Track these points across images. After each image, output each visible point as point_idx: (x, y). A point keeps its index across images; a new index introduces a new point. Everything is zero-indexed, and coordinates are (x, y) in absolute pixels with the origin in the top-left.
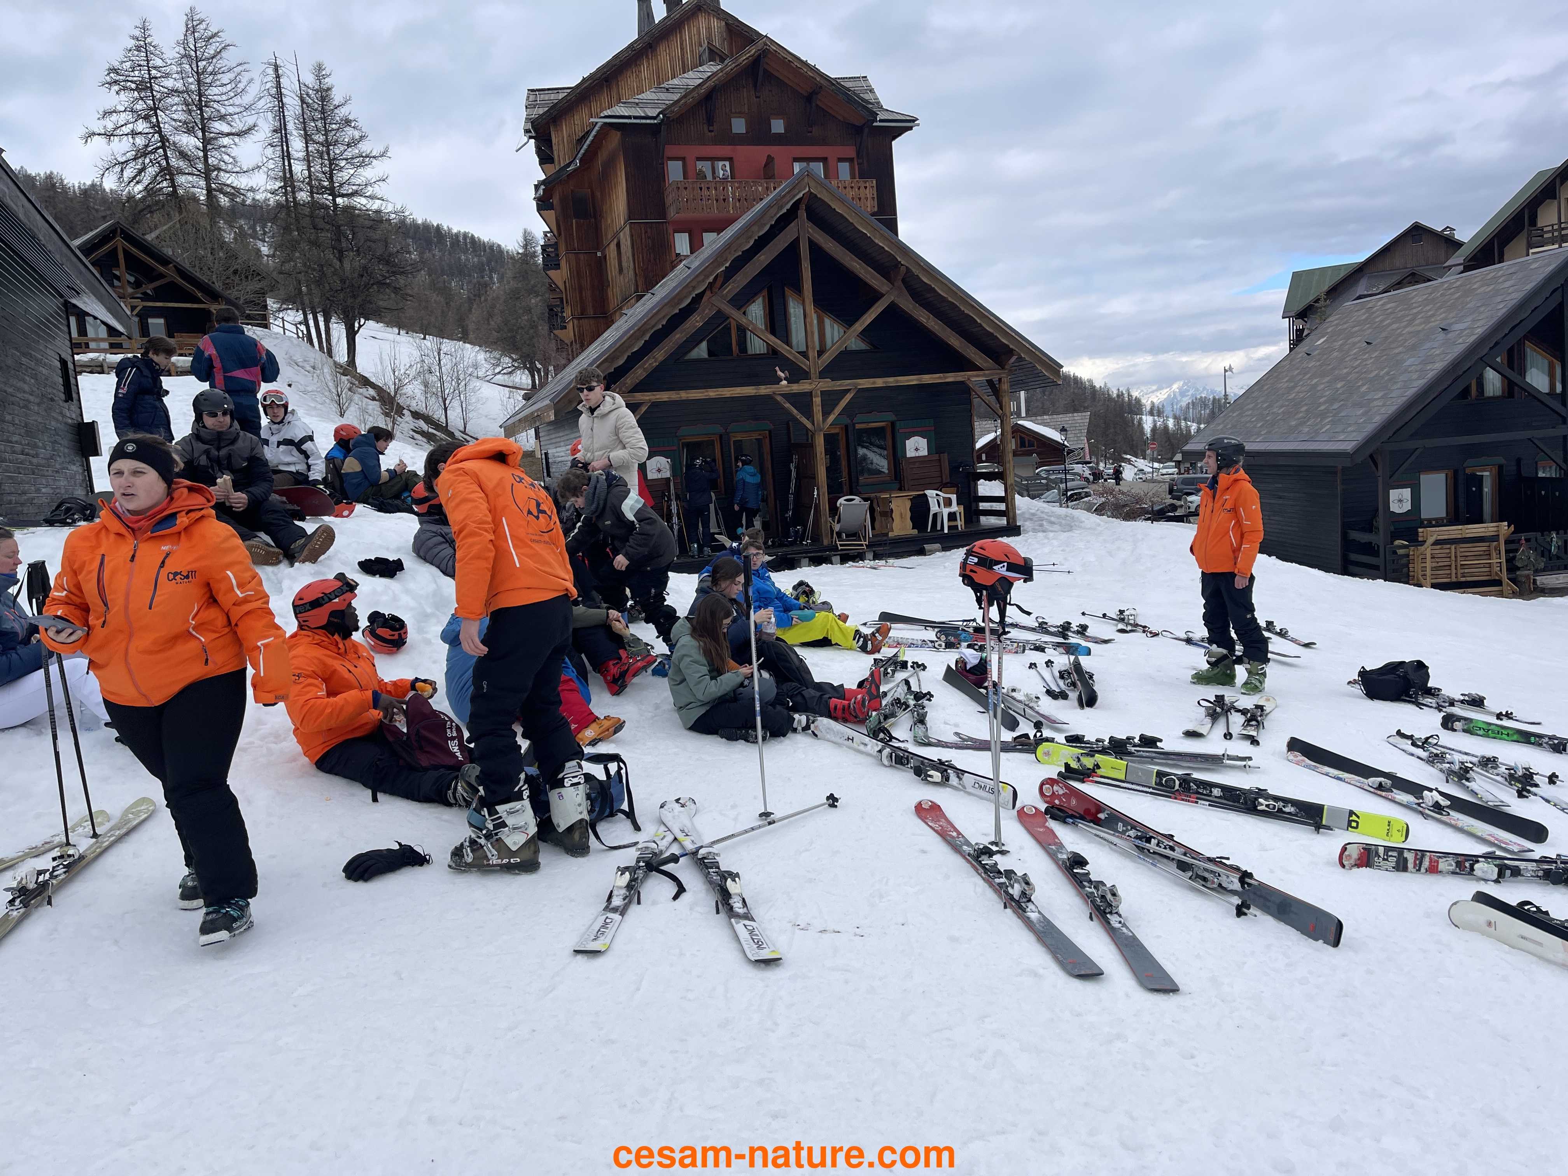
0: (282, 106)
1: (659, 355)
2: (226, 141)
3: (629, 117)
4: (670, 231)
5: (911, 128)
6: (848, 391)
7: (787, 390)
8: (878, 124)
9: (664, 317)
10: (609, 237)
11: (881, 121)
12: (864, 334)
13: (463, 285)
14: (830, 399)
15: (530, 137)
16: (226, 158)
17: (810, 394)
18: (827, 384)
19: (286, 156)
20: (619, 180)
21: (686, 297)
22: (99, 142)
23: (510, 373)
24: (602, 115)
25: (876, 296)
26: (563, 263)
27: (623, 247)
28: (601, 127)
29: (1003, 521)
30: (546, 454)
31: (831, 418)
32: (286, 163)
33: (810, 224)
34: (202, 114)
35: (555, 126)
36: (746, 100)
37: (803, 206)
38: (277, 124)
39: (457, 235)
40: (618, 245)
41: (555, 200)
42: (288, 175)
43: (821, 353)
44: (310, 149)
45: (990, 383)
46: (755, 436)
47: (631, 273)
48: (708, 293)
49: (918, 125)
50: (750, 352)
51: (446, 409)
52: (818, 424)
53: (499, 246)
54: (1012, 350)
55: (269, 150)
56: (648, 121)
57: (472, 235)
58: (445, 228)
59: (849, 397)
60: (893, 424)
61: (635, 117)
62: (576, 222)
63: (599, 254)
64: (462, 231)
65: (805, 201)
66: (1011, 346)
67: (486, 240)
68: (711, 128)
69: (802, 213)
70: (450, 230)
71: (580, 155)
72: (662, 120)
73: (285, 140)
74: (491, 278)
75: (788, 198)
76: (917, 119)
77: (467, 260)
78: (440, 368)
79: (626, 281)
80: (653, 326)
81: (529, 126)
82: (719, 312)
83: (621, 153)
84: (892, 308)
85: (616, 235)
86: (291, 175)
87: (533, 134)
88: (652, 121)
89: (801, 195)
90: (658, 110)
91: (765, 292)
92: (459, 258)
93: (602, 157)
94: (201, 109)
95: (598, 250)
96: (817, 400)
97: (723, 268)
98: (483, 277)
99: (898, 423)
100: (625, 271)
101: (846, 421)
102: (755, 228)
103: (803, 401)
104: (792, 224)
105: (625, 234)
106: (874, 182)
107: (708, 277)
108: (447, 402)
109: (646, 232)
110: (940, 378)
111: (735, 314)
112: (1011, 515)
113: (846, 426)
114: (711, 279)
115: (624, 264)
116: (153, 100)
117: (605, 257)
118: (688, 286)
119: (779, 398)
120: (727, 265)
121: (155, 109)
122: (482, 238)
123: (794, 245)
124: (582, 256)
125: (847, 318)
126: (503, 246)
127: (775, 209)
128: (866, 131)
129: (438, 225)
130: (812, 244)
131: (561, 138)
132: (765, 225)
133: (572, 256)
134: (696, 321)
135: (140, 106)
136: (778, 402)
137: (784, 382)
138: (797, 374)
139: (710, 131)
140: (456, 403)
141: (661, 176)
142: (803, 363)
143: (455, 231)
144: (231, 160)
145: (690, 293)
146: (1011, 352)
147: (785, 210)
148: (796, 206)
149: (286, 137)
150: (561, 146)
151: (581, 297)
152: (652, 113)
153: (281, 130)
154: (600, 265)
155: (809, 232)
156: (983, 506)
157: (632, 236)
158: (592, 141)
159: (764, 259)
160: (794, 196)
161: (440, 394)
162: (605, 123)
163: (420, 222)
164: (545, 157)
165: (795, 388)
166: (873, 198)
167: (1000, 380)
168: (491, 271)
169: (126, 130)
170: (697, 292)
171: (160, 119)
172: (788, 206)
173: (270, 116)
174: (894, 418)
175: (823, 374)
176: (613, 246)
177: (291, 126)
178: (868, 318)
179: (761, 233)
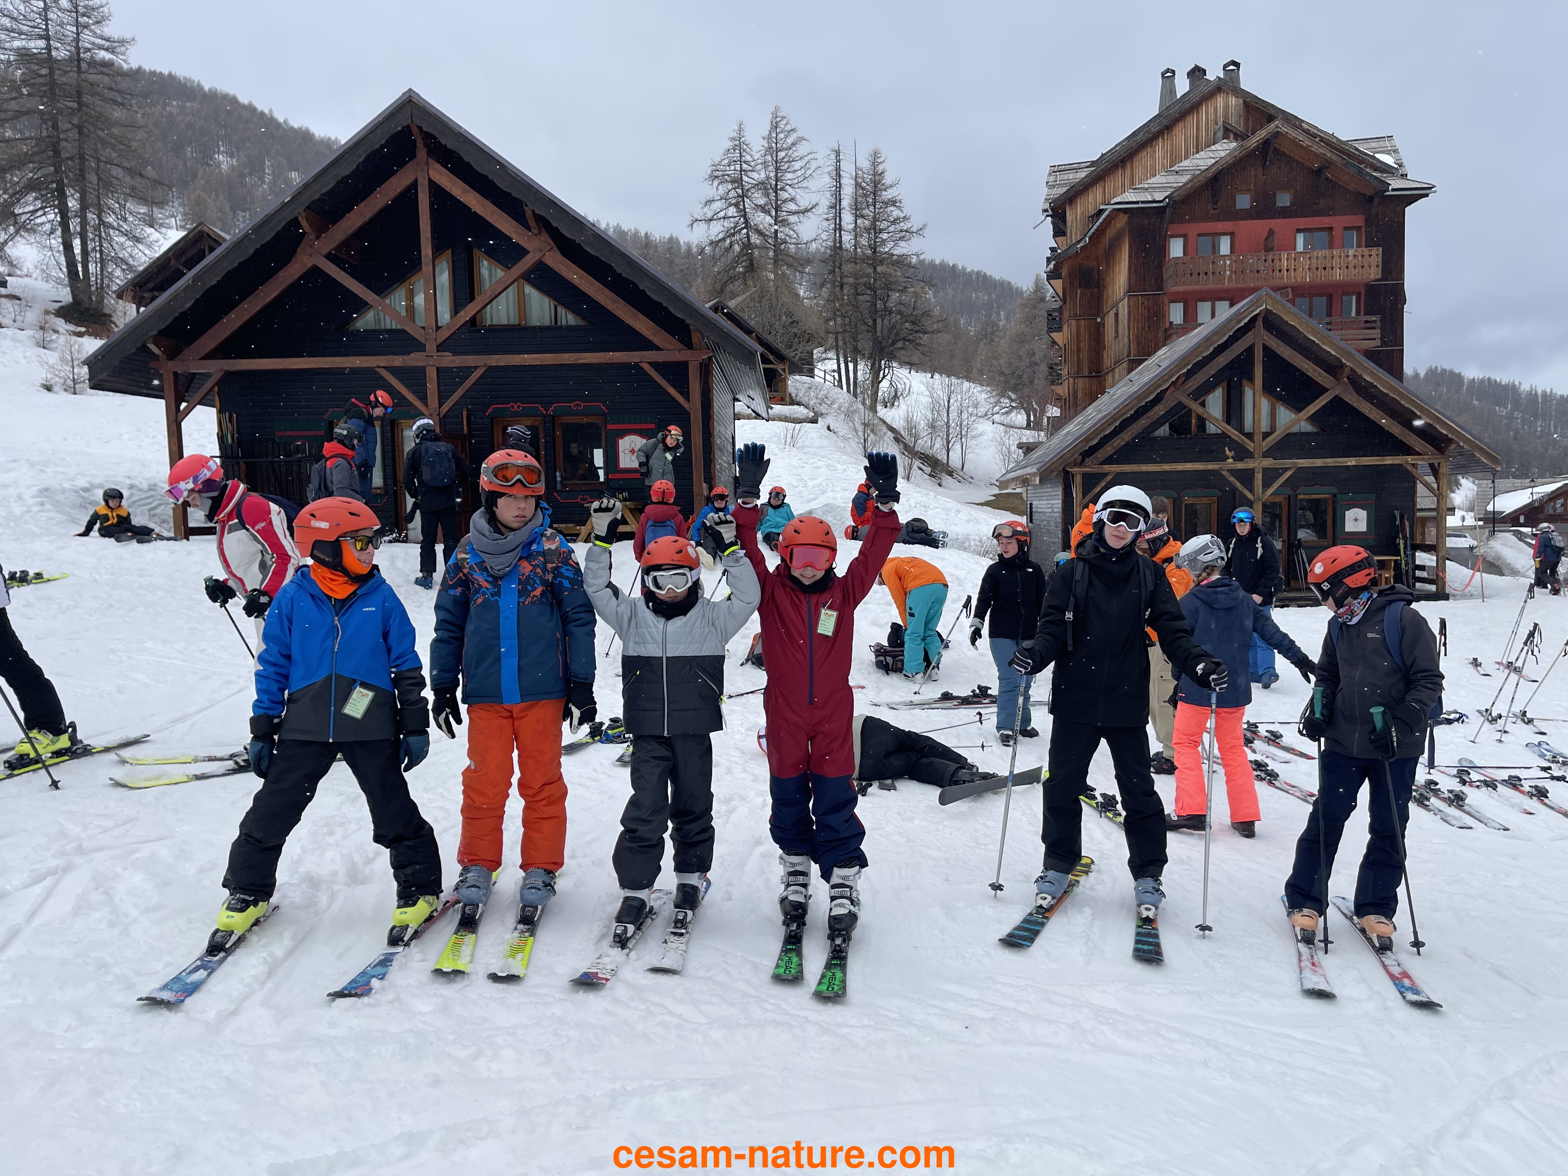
0: (839, 187)
1: (1126, 436)
2: (792, 219)
3: (1137, 202)
4: (1166, 301)
5: (1427, 195)
6: (1289, 469)
7: (1233, 467)
8: (1391, 193)
9: (1132, 408)
10: (1109, 305)
11: (1393, 190)
12: (1312, 419)
13: (971, 322)
14: (1270, 476)
15: (1048, 216)
16: (792, 233)
17: (1252, 471)
18: (1268, 462)
19: (839, 228)
20: (1123, 257)
21: (1152, 392)
22: (703, 226)
23: (1006, 413)
24: (1112, 202)
25: (1320, 390)
26: (1065, 327)
27: (1120, 316)
28: (1111, 212)
29: (1433, 588)
30: (1031, 504)
31: (1270, 491)
32: (838, 235)
33: (1266, 332)
34: (776, 196)
35: (1070, 205)
36: (1253, 179)
37: (1260, 319)
38: (833, 201)
39: (970, 274)
40: (1117, 315)
41: (1064, 272)
42: (838, 245)
43: (1266, 435)
44: (858, 221)
45: (1432, 466)
46: (1205, 500)
47: (1126, 340)
48: (1172, 389)
49: (1435, 192)
50: (1208, 432)
51: (948, 451)
52: (1258, 495)
53: (1009, 283)
54: (1451, 439)
55: (825, 223)
56: (1155, 205)
57: (985, 274)
58: (960, 267)
59: (1289, 474)
60: (1334, 496)
61: (1143, 202)
62: (1081, 293)
63: (1099, 320)
64: (976, 270)
65: (1263, 315)
66: (1450, 436)
67: (997, 278)
68: (1215, 206)
69: (1260, 323)
70: (964, 269)
71: (1089, 234)
72: (1168, 204)
73: (838, 215)
74: (998, 315)
75: (1247, 313)
76: (1434, 187)
77: (977, 298)
78: (948, 415)
79: (1121, 345)
80: (1123, 415)
81: (1047, 206)
82: (1180, 403)
83: (1127, 232)
84: (1337, 400)
85: (1116, 305)
86: (840, 242)
87: (1050, 213)
88: (1158, 205)
89: (1258, 311)
90: (1166, 194)
91: (1225, 384)
92: (971, 297)
93: (1110, 234)
94: (776, 192)
95: (1098, 315)
96: (1259, 477)
97: (1185, 370)
98: (991, 315)
99: (1339, 496)
100: (1120, 337)
101: (1290, 492)
102: (1215, 338)
103: (1246, 477)
104: (1250, 333)
105: (1123, 305)
106: (1381, 249)
107: (1172, 377)
108: (950, 445)
109: (1143, 303)
110: (1378, 460)
111: (1194, 406)
112: (1440, 583)
113: (1289, 496)
114: (1174, 379)
115: (1120, 331)
116: (742, 189)
117: (1104, 324)
118: (1154, 384)
119: (1225, 473)
120: (1189, 367)
121: (743, 196)
122: (993, 276)
123: (1250, 350)
124: (1082, 322)
125: (1297, 405)
126: (1013, 283)
127: (1234, 322)
128: (1376, 201)
129: (954, 265)
130: (1266, 348)
131: (1075, 215)
132: (1224, 335)
133: (1073, 322)
134: (1160, 410)
135: (733, 194)
136: (1224, 477)
137: (1231, 460)
138: (1242, 454)
139: (1214, 209)
140: (958, 447)
141: (1163, 250)
142: (1250, 445)
143: (969, 270)
144: (795, 236)
145: (1156, 389)
146: (1450, 441)
147: (1242, 324)
148: (1254, 320)
149: (840, 213)
150: (1074, 224)
151: (1078, 358)
152: (1159, 196)
153: (836, 206)
154: (1097, 333)
155: (1263, 339)
156: (1418, 573)
157: (1129, 307)
158: (1102, 223)
159: (1222, 360)
160: (1253, 311)
161: (945, 437)
162: (1114, 209)
163: (937, 262)
164: (1059, 232)
165: (1240, 465)
166: (1377, 266)
167: (1439, 464)
168: (999, 309)
169: (722, 214)
170: (1161, 389)
171: (747, 206)
172: (1246, 320)
173: (828, 194)
174: (1336, 491)
175: (1266, 455)
176: (1112, 314)
177: (845, 203)
178: (1314, 408)
179: (1220, 343)
